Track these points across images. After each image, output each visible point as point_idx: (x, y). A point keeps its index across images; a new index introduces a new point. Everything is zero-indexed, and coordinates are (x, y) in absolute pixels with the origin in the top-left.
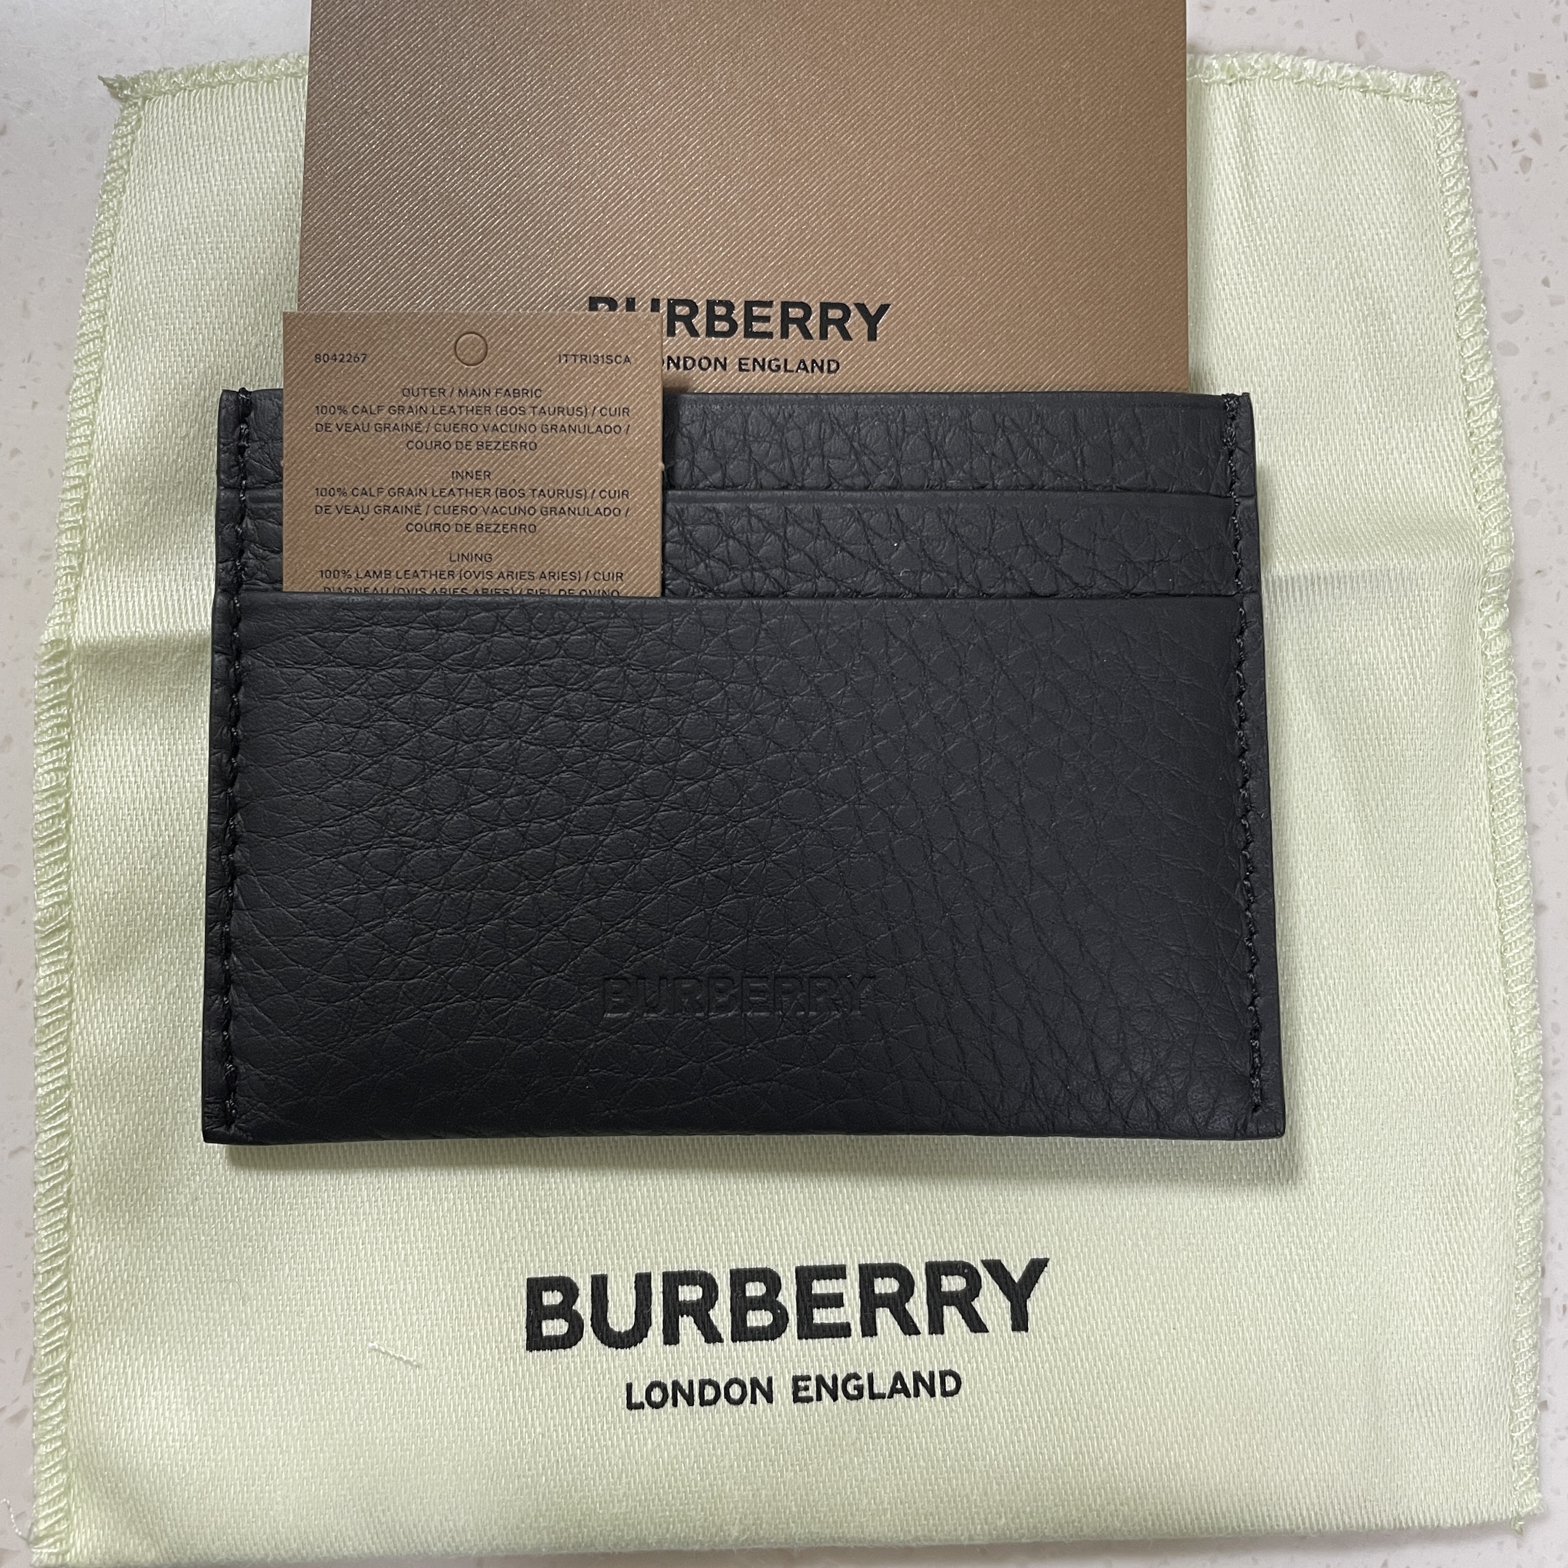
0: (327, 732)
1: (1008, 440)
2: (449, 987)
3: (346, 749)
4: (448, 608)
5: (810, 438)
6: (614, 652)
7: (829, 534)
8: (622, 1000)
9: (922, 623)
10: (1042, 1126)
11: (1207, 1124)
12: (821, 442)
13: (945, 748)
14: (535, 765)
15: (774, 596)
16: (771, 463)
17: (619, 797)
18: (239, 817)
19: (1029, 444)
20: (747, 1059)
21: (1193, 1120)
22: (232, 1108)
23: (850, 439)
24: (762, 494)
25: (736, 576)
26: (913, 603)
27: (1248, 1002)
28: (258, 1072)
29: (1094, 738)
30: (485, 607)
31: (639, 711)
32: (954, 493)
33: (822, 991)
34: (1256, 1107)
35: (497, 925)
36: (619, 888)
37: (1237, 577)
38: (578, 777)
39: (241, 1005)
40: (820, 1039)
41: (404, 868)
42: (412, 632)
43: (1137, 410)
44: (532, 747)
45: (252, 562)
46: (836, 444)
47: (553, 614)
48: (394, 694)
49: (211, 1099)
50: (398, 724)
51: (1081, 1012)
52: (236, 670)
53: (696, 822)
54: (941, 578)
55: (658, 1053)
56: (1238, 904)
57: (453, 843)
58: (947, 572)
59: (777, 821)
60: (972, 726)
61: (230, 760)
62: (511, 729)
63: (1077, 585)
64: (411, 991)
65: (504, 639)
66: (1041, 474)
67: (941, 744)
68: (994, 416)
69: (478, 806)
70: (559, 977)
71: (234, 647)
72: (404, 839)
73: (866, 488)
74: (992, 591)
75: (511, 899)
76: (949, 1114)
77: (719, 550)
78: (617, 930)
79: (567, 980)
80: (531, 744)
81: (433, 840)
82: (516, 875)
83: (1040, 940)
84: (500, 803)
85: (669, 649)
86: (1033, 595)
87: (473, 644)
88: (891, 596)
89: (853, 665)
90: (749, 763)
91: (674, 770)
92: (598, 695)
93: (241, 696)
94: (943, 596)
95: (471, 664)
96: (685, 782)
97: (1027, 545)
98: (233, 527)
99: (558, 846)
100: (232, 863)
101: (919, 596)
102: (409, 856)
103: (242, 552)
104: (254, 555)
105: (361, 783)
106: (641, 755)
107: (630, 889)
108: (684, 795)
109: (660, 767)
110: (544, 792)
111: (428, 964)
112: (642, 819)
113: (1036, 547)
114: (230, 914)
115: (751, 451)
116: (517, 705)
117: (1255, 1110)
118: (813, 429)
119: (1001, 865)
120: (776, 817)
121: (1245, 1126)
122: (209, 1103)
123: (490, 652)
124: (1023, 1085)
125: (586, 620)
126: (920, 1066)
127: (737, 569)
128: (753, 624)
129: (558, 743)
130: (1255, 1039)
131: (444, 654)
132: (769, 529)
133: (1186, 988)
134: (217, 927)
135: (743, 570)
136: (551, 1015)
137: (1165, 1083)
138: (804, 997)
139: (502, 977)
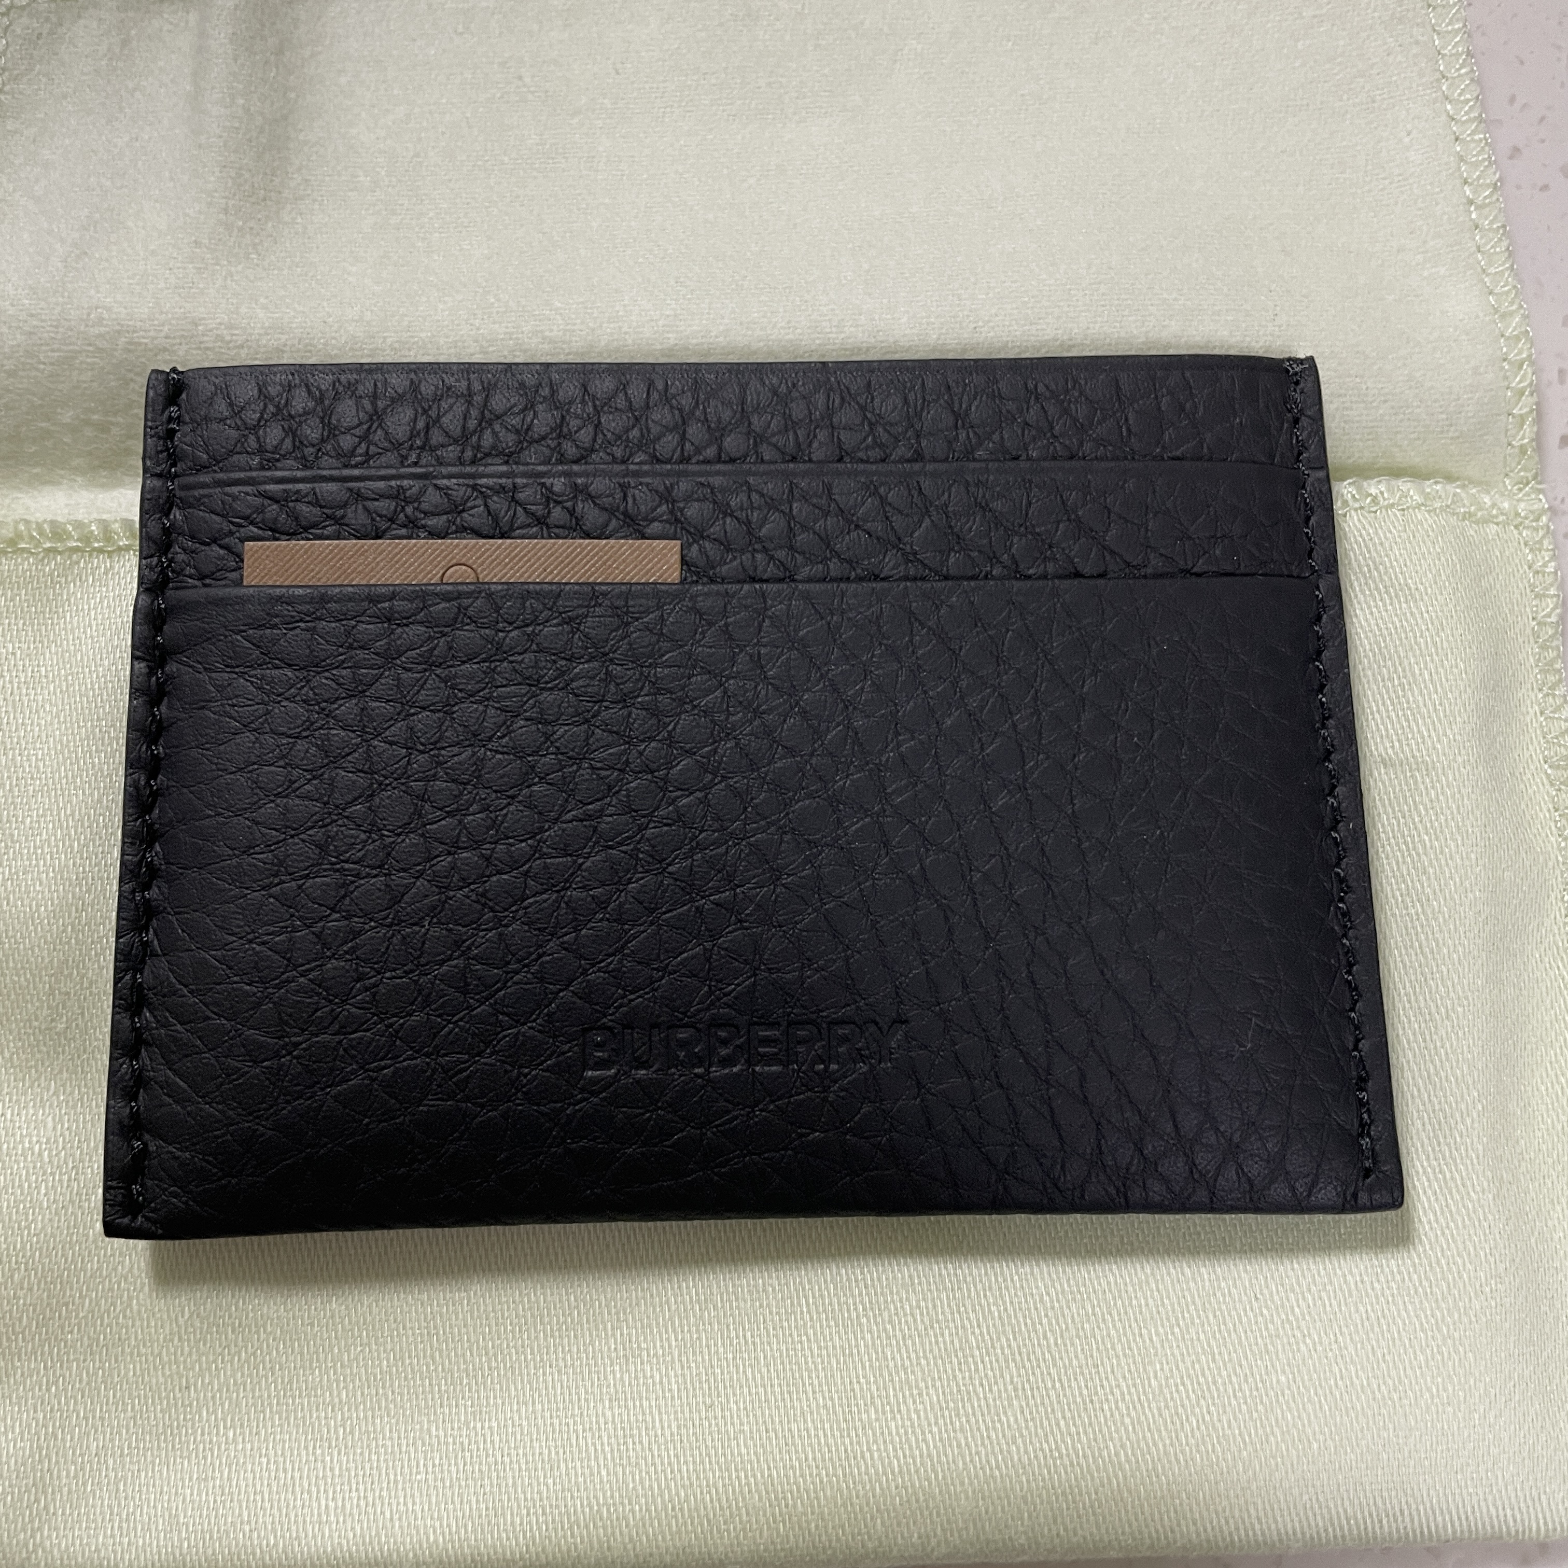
0: (261, 744)
1: (1043, 408)
2: (398, 1042)
3: (281, 763)
4: (403, 599)
5: (816, 409)
6: (594, 646)
7: (840, 509)
8: (606, 1055)
9: (951, 607)
10: (1113, 1200)
11: (1309, 1195)
12: (829, 412)
13: (982, 749)
14: (502, 777)
15: (781, 580)
16: (773, 435)
17: (601, 813)
18: (157, 847)
19: (1066, 411)
20: (756, 1123)
21: (1293, 1189)
22: (139, 1194)
23: (863, 408)
24: (763, 467)
25: (735, 558)
26: (939, 585)
27: (1351, 1047)
28: (171, 1148)
29: (1156, 736)
30: (446, 597)
31: (625, 712)
32: (983, 465)
33: (845, 1039)
34: (1367, 1173)
35: (455, 967)
36: (601, 920)
37: (1310, 558)
38: (552, 790)
39: (153, 1069)
40: (843, 1098)
41: (348, 900)
42: (362, 627)
43: (1188, 374)
44: (500, 756)
45: (181, 557)
46: (846, 416)
47: (523, 604)
48: (337, 699)
49: (114, 1184)
50: (343, 733)
51: (1155, 1059)
52: (158, 679)
53: (692, 840)
54: (972, 559)
55: (649, 1119)
56: (1333, 929)
57: (404, 870)
58: (979, 551)
59: (786, 838)
60: (1014, 726)
61: (148, 782)
62: (475, 736)
63: (1128, 564)
64: (353, 1048)
65: (467, 635)
66: (1081, 444)
67: (977, 746)
68: (1026, 384)
69: (435, 826)
70: (530, 1028)
71: (157, 653)
72: (346, 866)
73: (883, 461)
74: (1031, 571)
75: (473, 935)
76: (1001, 1188)
77: (715, 530)
78: (599, 971)
79: (539, 1031)
80: (497, 752)
81: (381, 867)
82: (479, 907)
83: (1102, 972)
84: (460, 822)
85: (658, 641)
86: (1078, 575)
87: (430, 638)
88: (915, 579)
89: (873, 656)
90: (753, 770)
91: (665, 780)
92: (576, 695)
93: (163, 708)
94: (974, 578)
95: (429, 663)
96: (679, 793)
97: (1069, 520)
98: (160, 519)
99: (528, 871)
100: (147, 902)
101: (946, 578)
102: (352, 888)
103: (169, 546)
104: (184, 550)
105: (297, 801)
106: (627, 762)
107: (615, 921)
108: (677, 810)
109: (649, 777)
110: (512, 808)
111: (374, 1014)
112: (628, 838)
113: (1078, 520)
114: (143, 962)
115: (750, 424)
116: (481, 708)
117: (1367, 1176)
118: (820, 399)
119: (1053, 885)
120: (785, 833)
121: (1355, 1196)
122: (111, 1188)
123: (451, 648)
124: (1088, 1151)
125: (561, 609)
126: (964, 1129)
127: (736, 550)
128: (755, 610)
129: (529, 751)
130: (1362, 1090)
131: (397, 651)
132: (772, 504)
133: (1277, 1028)
134: (128, 977)
135: (742, 551)
136: (520, 1074)
137: (1259, 1144)
138: (823, 1046)
139: (461, 1029)
